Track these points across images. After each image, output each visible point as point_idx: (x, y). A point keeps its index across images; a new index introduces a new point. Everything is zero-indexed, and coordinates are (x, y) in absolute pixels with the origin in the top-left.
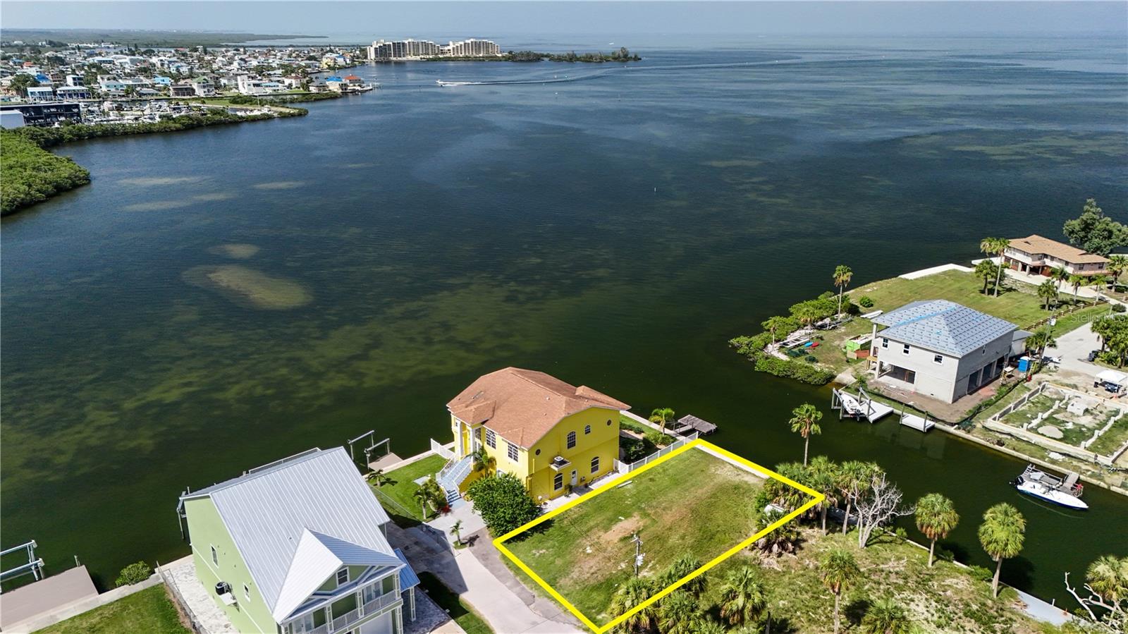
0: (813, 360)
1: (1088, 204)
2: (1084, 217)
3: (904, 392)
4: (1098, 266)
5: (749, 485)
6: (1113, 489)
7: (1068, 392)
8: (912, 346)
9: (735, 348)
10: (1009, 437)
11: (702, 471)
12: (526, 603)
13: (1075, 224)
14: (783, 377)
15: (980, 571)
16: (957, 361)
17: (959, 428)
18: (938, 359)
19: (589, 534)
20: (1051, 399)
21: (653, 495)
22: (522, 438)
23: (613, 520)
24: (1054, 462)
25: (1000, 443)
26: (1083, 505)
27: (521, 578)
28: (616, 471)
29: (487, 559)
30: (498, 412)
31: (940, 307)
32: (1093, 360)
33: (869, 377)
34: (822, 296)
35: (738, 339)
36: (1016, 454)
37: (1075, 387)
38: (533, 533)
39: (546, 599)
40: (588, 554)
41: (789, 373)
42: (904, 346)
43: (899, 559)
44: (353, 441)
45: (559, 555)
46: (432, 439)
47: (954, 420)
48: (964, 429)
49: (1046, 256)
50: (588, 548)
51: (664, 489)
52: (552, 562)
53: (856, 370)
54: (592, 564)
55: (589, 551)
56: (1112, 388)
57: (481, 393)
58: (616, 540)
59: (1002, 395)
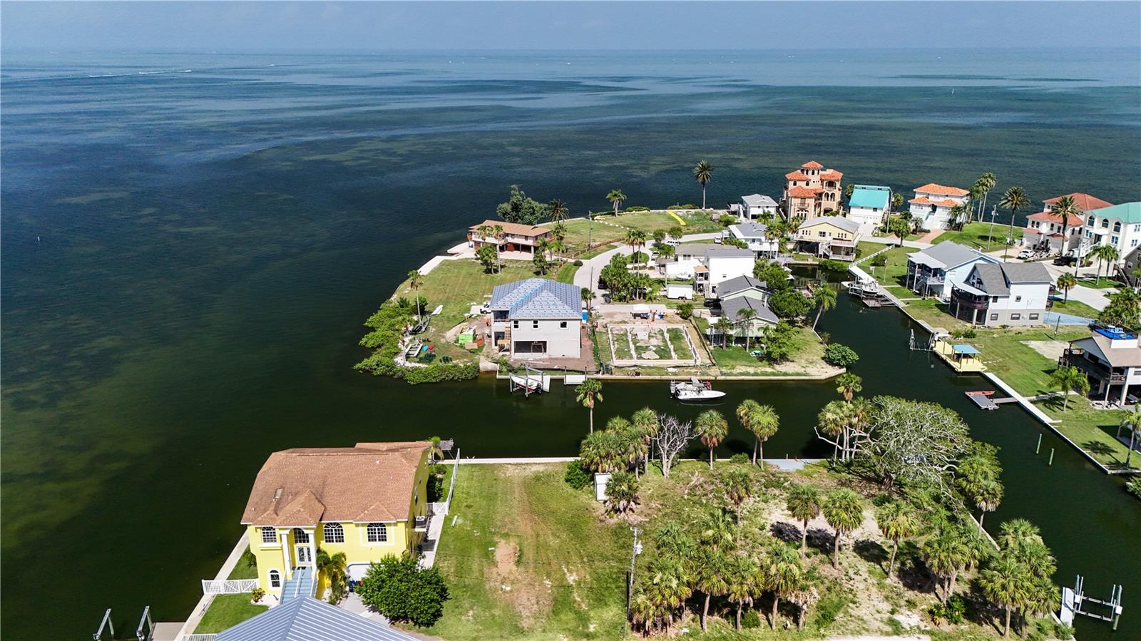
0: (446, 360)
1: (513, 189)
2: (514, 199)
3: (545, 360)
4: (545, 235)
5: (543, 472)
6: (719, 378)
7: (628, 327)
8: (540, 320)
9: (368, 372)
10: (636, 368)
11: (495, 479)
13: (506, 207)
14: (440, 381)
15: (741, 456)
16: (579, 321)
17: (603, 373)
18: (564, 325)
19: (486, 576)
20: (623, 335)
21: (488, 518)
22: (388, 511)
23: (488, 556)
24: (675, 374)
25: (638, 374)
26: (723, 394)
28: (432, 514)
32: (610, 302)
33: (506, 358)
34: (382, 305)
35: (364, 363)
36: (651, 377)
37: (625, 322)
38: (440, 604)
40: (511, 591)
41: (443, 377)
42: (532, 322)
43: (693, 474)
44: (100, 632)
45: (489, 606)
46: (203, 581)
47: (594, 368)
48: (608, 373)
49: (506, 235)
50: (504, 587)
51: (489, 509)
52: (493, 616)
53: (488, 356)
54: (526, 597)
55: (508, 589)
56: (644, 316)
57: (279, 492)
58: (514, 568)
59: (595, 341)
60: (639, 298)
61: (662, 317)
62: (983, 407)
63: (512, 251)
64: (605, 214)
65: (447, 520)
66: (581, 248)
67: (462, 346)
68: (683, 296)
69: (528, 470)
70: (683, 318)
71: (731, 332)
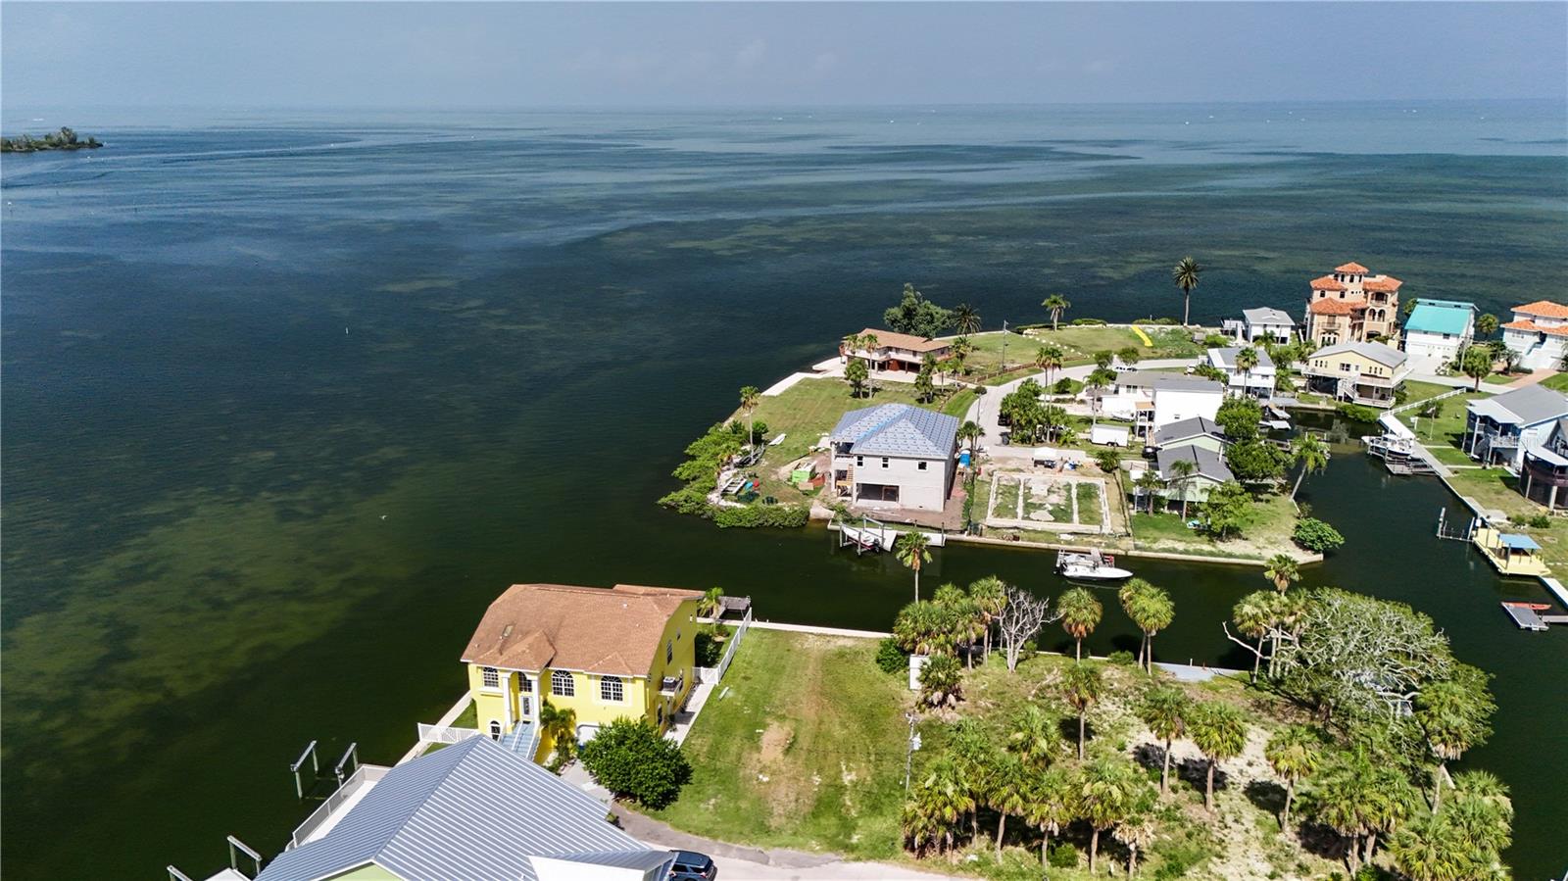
0: (770, 501)
1: (906, 289)
2: (906, 303)
3: (893, 511)
4: (940, 352)
5: (850, 648)
6: (1131, 553)
7: (1022, 477)
8: (891, 457)
9: (672, 508)
10: (1016, 530)
11: (788, 650)
12: (761, 862)
13: (896, 312)
14: (757, 526)
15: (1122, 655)
16: (944, 463)
17: (970, 534)
18: (922, 466)
19: (743, 761)
20: (1012, 487)
21: (766, 695)
22: (626, 664)
23: (753, 740)
24: (1069, 543)
25: (1016, 538)
26: (1127, 574)
27: (724, 840)
28: (699, 681)
29: (659, 836)
30: (560, 644)
31: (894, 411)
32: (1008, 443)
33: (844, 504)
34: (711, 429)
35: (670, 497)
36: (1034, 545)
37: (1020, 471)
38: (678, 787)
39: (777, 849)
40: (768, 783)
41: (761, 522)
42: (881, 459)
43: (1050, 671)
44: (298, 764)
45: (736, 796)
46: (419, 725)
47: (959, 527)
48: (975, 534)
49: (890, 349)
50: (761, 777)
51: (770, 683)
52: (738, 809)
53: (823, 501)
54: (784, 791)
55: (766, 779)
56: (1049, 465)
57: (509, 628)
58: (781, 757)
59: (971, 493)
60: (1051, 440)
61: (1074, 467)
62: (1523, 625)
63: (896, 370)
64: (1040, 328)
65: (716, 690)
66: (991, 370)
67: (795, 486)
68: (1113, 441)
69: (832, 643)
70: (1104, 470)
71: (1163, 493)
